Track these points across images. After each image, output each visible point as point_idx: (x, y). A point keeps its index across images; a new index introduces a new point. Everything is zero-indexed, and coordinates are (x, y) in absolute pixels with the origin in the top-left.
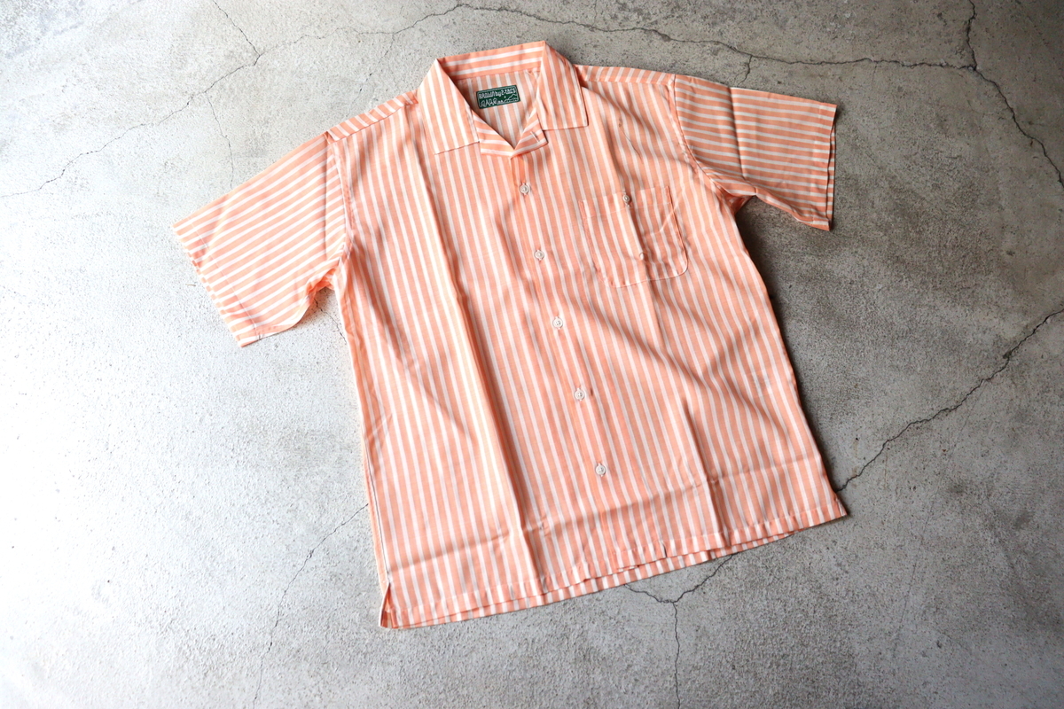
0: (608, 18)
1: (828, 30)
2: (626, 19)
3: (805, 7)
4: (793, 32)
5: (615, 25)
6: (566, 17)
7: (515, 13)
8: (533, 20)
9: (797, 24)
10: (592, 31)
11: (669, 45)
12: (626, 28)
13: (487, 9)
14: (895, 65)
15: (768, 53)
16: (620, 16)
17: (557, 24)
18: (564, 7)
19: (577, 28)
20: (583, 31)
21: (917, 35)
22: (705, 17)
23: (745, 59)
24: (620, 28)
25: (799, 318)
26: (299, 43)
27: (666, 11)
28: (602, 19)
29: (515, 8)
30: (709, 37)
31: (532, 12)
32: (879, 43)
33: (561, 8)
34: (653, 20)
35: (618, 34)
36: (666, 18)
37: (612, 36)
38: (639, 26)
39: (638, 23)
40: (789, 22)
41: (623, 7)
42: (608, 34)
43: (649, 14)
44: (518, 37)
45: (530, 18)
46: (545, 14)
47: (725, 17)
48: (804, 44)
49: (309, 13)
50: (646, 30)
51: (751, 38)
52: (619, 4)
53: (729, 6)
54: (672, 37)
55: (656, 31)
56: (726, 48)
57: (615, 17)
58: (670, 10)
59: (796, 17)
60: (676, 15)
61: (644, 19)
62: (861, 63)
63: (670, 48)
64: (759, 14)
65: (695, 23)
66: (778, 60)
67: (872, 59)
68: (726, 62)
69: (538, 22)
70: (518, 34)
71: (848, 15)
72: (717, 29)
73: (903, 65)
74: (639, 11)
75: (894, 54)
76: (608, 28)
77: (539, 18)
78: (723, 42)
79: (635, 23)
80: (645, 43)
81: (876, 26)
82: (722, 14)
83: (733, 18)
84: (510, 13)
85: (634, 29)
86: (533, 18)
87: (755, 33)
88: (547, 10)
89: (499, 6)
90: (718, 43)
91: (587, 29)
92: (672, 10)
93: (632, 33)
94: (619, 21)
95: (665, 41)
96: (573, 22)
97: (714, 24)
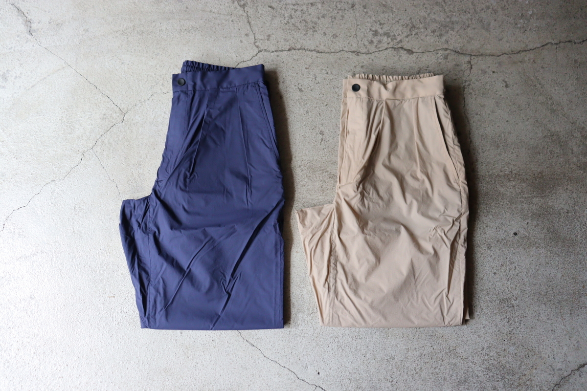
0: (367, 43)
1: (519, 26)
2: (380, 42)
3: (500, 12)
4: (496, 33)
5: (372, 48)
6: (337, 48)
7: (300, 51)
8: (314, 53)
9: (497, 26)
10: (358, 55)
11: (413, 57)
12: (380, 49)
13: (280, 51)
14: (569, 44)
15: (482, 51)
16: (375, 40)
17: (332, 54)
18: (334, 40)
19: (346, 55)
20: (351, 57)
21: (581, 18)
22: (434, 32)
23: (467, 59)
24: (377, 50)
25: (537, 245)
26: (151, 99)
27: (406, 32)
28: (362, 45)
29: (300, 47)
30: (439, 46)
31: (313, 48)
32: (556, 29)
33: (332, 41)
34: (398, 39)
35: (376, 54)
36: (407, 36)
37: (372, 56)
38: (390, 46)
39: (388, 44)
40: (492, 25)
41: (376, 33)
42: (369, 56)
43: (395, 35)
44: (306, 68)
45: (312, 53)
46: (322, 48)
47: (447, 28)
48: (505, 40)
49: (154, 75)
50: (395, 48)
51: (468, 42)
52: (373, 31)
53: (448, 20)
54: (414, 50)
55: (402, 48)
56: (452, 53)
57: (371, 42)
58: (408, 30)
59: (495, 20)
60: (414, 33)
61: (392, 40)
62: (546, 47)
63: (414, 59)
64: (470, 22)
65: (428, 37)
66: (490, 55)
67: (553, 42)
68: (454, 63)
69: (318, 55)
70: (306, 66)
71: (530, 13)
72: (444, 38)
73: (575, 43)
74: (387, 34)
75: (568, 36)
76: (368, 51)
77: (318, 52)
78: (450, 48)
79: (386, 44)
80: (396, 59)
81: (551, 17)
82: (445, 26)
83: (453, 29)
84: (297, 51)
85: (386, 49)
86: (314, 52)
87: (470, 38)
88: (323, 44)
89: (288, 47)
90: (446, 49)
91: (354, 54)
92: (410, 30)
93: (386, 52)
94: (375, 44)
95: (410, 54)
96: (343, 50)
97: (441, 35)
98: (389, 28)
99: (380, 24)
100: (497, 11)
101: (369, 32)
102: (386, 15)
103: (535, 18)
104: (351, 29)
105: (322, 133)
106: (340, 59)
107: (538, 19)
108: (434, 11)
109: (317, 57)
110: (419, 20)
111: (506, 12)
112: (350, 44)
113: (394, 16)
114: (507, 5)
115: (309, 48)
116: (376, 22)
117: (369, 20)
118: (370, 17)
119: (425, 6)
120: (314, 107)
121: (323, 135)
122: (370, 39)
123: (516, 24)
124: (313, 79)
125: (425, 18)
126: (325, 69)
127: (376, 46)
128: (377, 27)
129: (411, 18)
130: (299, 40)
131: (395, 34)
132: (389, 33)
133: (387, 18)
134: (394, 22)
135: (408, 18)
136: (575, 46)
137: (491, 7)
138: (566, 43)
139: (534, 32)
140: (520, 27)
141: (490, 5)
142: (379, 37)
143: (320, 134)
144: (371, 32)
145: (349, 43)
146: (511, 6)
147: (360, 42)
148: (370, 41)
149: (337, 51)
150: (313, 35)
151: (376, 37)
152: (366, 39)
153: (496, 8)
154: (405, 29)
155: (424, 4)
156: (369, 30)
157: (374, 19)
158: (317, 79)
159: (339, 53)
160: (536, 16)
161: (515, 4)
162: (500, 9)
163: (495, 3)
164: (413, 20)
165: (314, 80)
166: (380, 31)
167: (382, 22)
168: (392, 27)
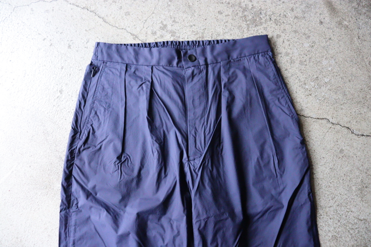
98: (179, 28)
99: (174, 21)
100: (294, 62)
101: (159, 23)
102: (185, 15)
103: (327, 88)
104: (145, 14)
105: (61, 92)
106: (118, 35)
107: (330, 90)
108: (232, 32)
109: (101, 25)
110: (212, 34)
111: (303, 67)
112: (135, 27)
113: (191, 20)
114: (308, 62)
115: (100, 14)
116: (171, 18)
117: (166, 13)
118: (169, 11)
119: (226, 24)
120: (69, 66)
121: (61, 93)
122: (155, 30)
123: (305, 84)
124: (85, 41)
125: (219, 35)
126: (100, 38)
127: (156, 39)
128: (169, 23)
129: (206, 29)
130: (97, 3)
131: (181, 36)
132: (175, 33)
133: (183, 18)
134: (187, 25)
135: (203, 28)
136: (350, 135)
137: (291, 56)
138: (343, 128)
139: (318, 101)
140: (307, 89)
141: (291, 53)
142: (163, 32)
143: (60, 91)
144: (161, 25)
145: (135, 25)
146: (311, 64)
147: (145, 29)
148: (154, 32)
149: (120, 28)
150: (111, 4)
151: (161, 31)
152: (151, 28)
153: (295, 58)
154: (193, 36)
155: (227, 22)
156: (160, 22)
157: (171, 14)
158: (88, 43)
159: (121, 30)
160: (331, 86)
161: (317, 64)
162: (297, 62)
163: (297, 54)
164: (206, 31)
165: (85, 43)
166: (169, 27)
167: (177, 20)
168: (182, 28)
